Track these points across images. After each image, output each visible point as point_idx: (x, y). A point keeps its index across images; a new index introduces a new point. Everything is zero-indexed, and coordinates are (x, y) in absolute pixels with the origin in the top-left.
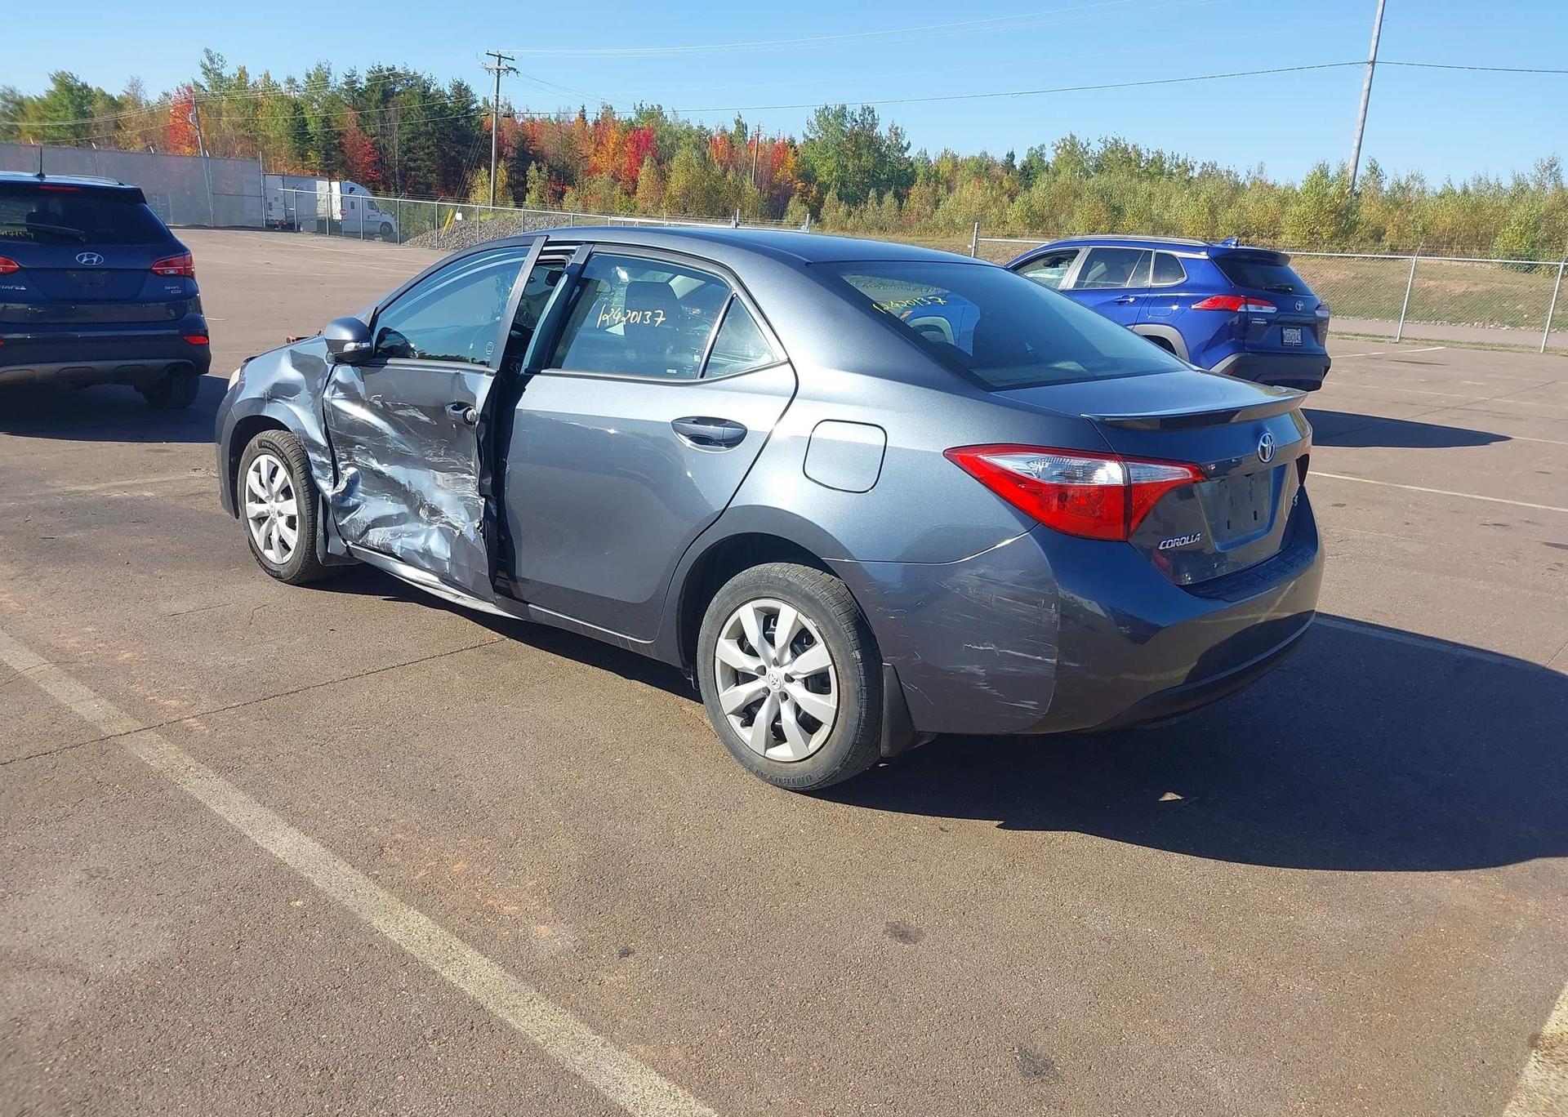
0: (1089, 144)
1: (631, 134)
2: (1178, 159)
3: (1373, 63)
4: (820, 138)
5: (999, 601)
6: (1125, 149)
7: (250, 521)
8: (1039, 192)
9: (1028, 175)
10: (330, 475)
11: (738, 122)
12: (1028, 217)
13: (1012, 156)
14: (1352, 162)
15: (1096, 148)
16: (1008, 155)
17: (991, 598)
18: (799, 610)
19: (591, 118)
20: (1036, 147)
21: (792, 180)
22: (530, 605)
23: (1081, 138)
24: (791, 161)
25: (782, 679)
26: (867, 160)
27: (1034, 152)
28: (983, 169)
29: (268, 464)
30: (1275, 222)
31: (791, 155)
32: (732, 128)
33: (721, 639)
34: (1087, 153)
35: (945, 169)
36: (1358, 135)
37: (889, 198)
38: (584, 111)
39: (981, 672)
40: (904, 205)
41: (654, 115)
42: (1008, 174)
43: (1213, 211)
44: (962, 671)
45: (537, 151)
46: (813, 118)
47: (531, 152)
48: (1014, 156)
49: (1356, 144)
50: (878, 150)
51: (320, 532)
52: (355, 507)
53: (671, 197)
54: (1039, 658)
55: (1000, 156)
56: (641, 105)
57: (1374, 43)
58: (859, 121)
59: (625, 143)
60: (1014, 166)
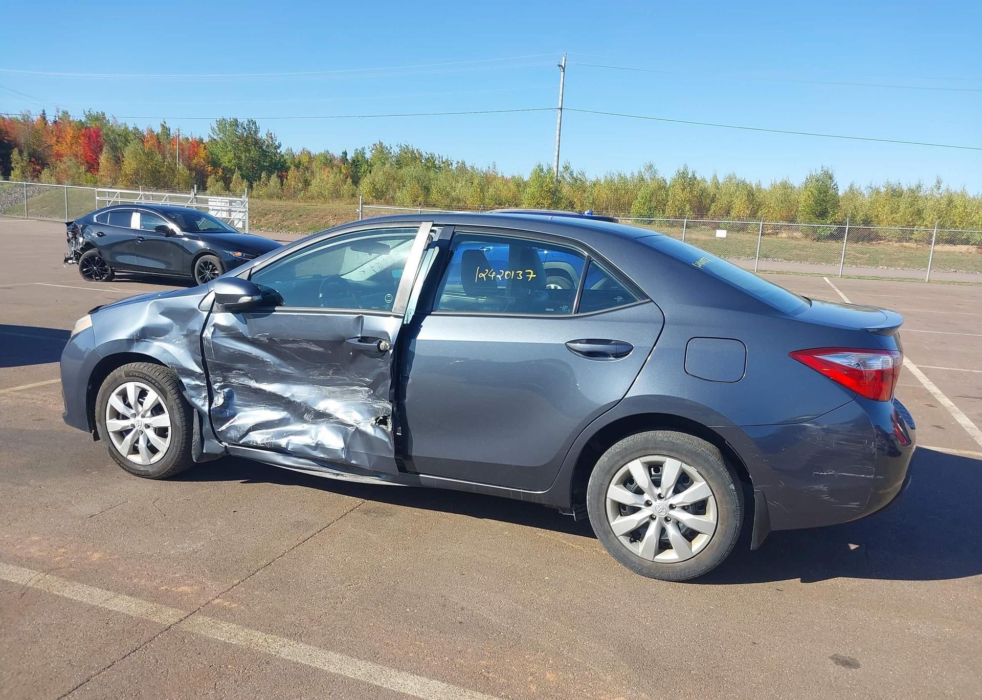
0: (391, 148)
1: (83, 130)
2: (442, 158)
3: (561, 109)
4: (221, 139)
5: (837, 443)
6: (413, 152)
7: (111, 434)
8: (378, 176)
9: (357, 165)
10: (204, 394)
11: (163, 126)
12: (374, 192)
13: (345, 153)
14: (555, 164)
15: (396, 150)
16: (343, 153)
17: (832, 442)
18: (683, 461)
19: (50, 118)
20: (360, 149)
21: (204, 165)
22: (420, 475)
23: (386, 144)
24: (202, 153)
25: (667, 508)
26: (254, 153)
27: (358, 151)
28: (328, 161)
29: (135, 388)
30: (515, 197)
31: (202, 149)
32: (158, 130)
33: (612, 485)
34: (391, 153)
35: (305, 160)
36: (557, 149)
37: (274, 178)
38: (44, 114)
39: (825, 489)
40: (284, 182)
41: (100, 118)
42: (344, 164)
43: (482, 191)
44: (812, 490)
45: (11, 141)
46: (215, 126)
47: (5, 141)
48: (347, 153)
49: (557, 154)
50: (261, 147)
51: (196, 438)
52: (233, 416)
53: (126, 175)
54: (863, 476)
55: (338, 154)
56: (89, 112)
57: (561, 98)
58: (247, 129)
59: (79, 137)
60: (347, 160)
